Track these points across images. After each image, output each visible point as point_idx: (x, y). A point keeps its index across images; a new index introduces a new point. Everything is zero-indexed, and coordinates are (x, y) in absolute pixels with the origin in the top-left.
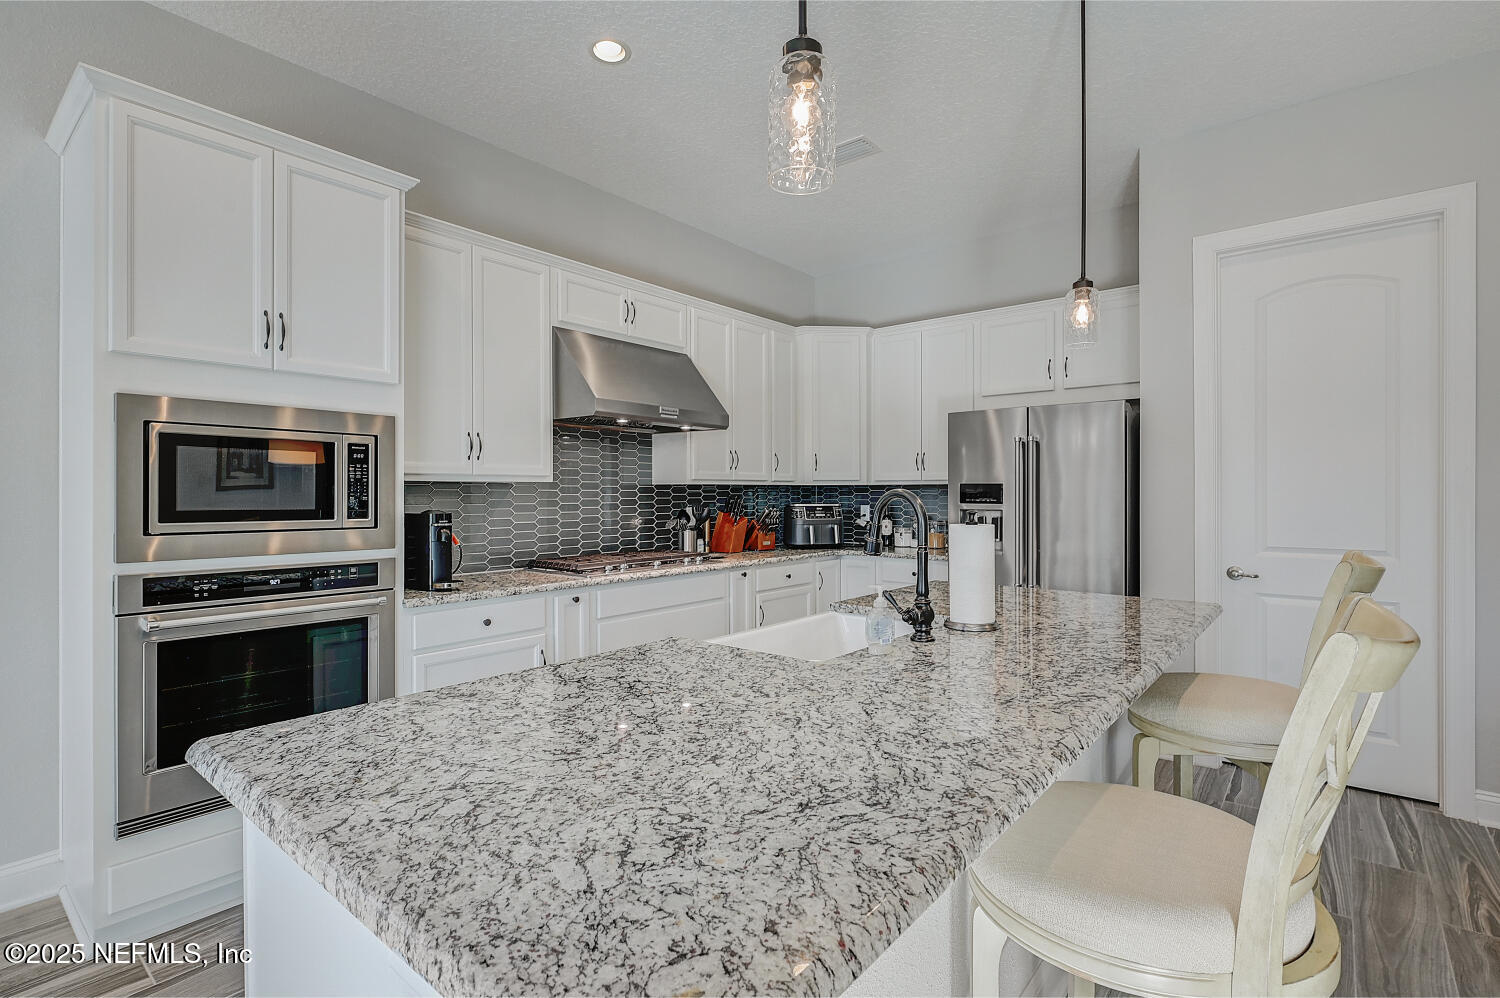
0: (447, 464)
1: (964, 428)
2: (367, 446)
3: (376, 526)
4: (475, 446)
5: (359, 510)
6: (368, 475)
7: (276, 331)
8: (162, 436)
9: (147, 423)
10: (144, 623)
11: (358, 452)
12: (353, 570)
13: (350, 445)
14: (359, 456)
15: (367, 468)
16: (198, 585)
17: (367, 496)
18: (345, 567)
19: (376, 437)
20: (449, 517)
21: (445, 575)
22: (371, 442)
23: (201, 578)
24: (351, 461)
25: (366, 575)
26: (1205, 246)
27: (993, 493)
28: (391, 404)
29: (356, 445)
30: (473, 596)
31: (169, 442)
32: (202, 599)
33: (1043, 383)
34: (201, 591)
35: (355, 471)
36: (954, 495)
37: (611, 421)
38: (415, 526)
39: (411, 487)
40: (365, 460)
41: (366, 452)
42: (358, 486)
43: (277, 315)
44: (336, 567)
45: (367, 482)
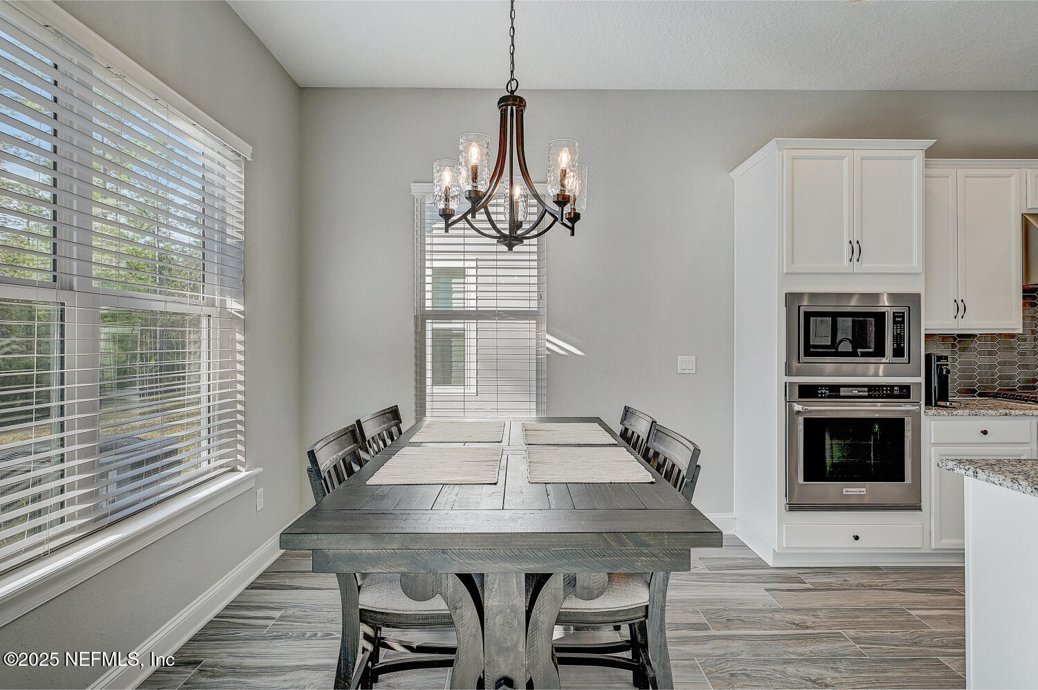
0: (942, 323)
2: (903, 313)
3: (909, 363)
4: (961, 308)
5: (899, 352)
6: (904, 330)
7: (856, 250)
8: (805, 313)
9: (799, 307)
10: (797, 407)
11: (898, 317)
12: (896, 388)
13: (894, 313)
14: (899, 321)
15: (904, 327)
16: (820, 390)
17: (904, 344)
18: (892, 387)
19: (909, 307)
20: (946, 358)
21: (945, 397)
22: (905, 310)
23: (822, 386)
24: (895, 322)
25: (904, 392)
28: (917, 286)
29: (897, 313)
30: (974, 412)
31: (808, 315)
32: (822, 397)
34: (822, 393)
35: (897, 329)
40: (903, 322)
41: (903, 317)
42: (898, 338)
43: (855, 242)
44: (886, 386)
45: (904, 335)
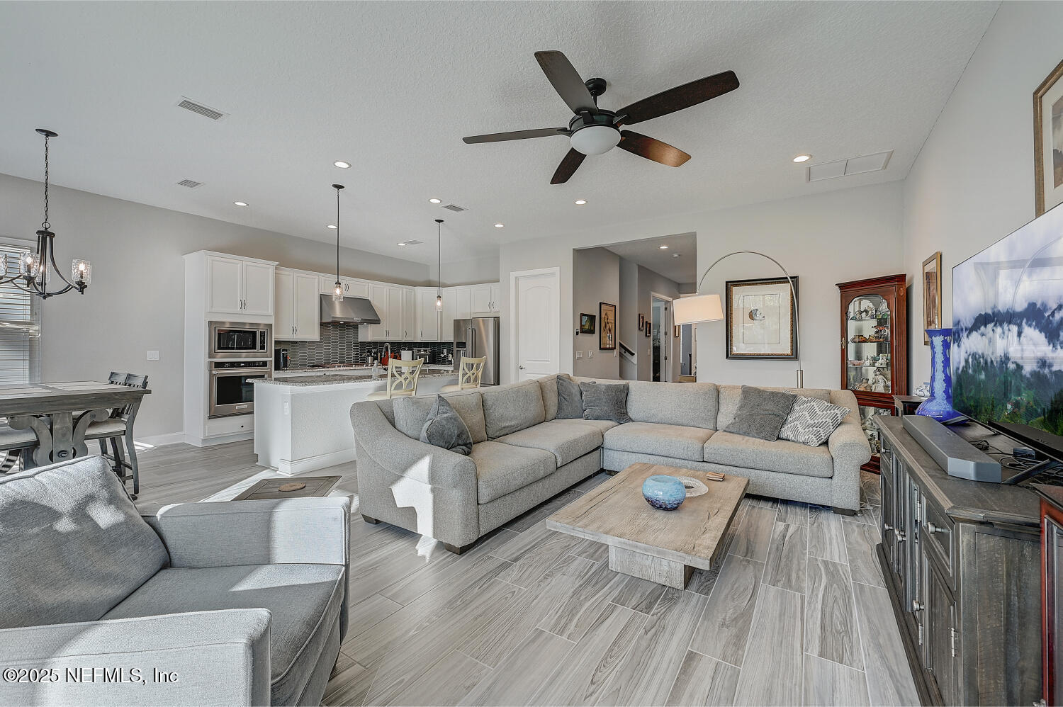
0: (286, 336)
1: (458, 324)
3: (267, 352)
4: (294, 330)
5: (262, 347)
6: (265, 339)
7: (243, 304)
8: (218, 330)
9: (215, 327)
10: (214, 372)
11: (262, 333)
12: (261, 363)
13: (260, 331)
14: (262, 335)
15: (265, 337)
17: (265, 344)
18: (259, 362)
19: (267, 329)
20: (286, 350)
21: (285, 366)
22: (266, 331)
23: (226, 363)
25: (265, 364)
26: (513, 275)
27: (464, 345)
28: (272, 321)
29: (262, 331)
31: (220, 331)
32: (226, 367)
33: (488, 310)
35: (262, 338)
36: (455, 345)
37: (338, 322)
38: (277, 352)
39: (277, 342)
40: (264, 335)
41: (265, 333)
42: (262, 342)
43: (243, 301)
45: (265, 341)
